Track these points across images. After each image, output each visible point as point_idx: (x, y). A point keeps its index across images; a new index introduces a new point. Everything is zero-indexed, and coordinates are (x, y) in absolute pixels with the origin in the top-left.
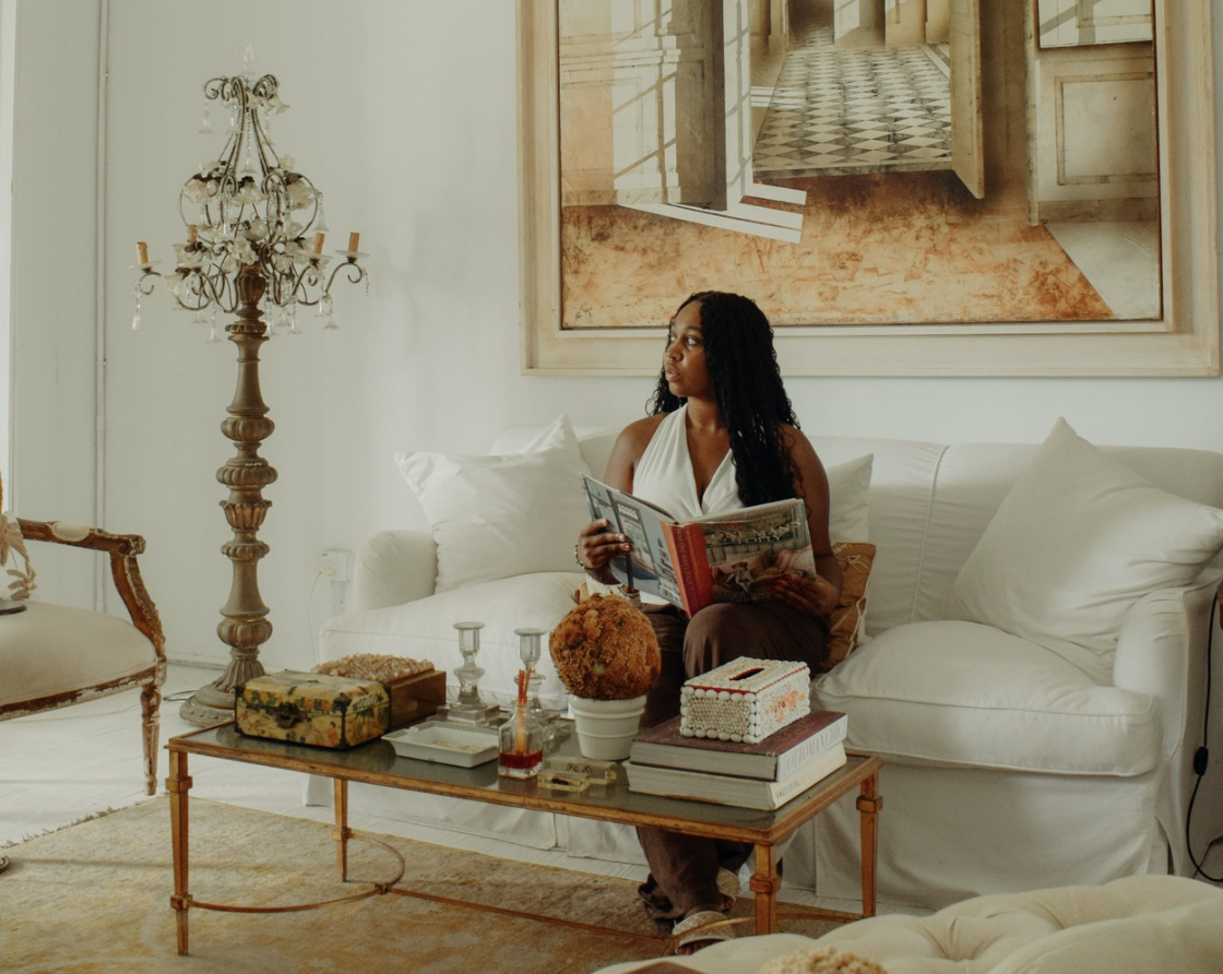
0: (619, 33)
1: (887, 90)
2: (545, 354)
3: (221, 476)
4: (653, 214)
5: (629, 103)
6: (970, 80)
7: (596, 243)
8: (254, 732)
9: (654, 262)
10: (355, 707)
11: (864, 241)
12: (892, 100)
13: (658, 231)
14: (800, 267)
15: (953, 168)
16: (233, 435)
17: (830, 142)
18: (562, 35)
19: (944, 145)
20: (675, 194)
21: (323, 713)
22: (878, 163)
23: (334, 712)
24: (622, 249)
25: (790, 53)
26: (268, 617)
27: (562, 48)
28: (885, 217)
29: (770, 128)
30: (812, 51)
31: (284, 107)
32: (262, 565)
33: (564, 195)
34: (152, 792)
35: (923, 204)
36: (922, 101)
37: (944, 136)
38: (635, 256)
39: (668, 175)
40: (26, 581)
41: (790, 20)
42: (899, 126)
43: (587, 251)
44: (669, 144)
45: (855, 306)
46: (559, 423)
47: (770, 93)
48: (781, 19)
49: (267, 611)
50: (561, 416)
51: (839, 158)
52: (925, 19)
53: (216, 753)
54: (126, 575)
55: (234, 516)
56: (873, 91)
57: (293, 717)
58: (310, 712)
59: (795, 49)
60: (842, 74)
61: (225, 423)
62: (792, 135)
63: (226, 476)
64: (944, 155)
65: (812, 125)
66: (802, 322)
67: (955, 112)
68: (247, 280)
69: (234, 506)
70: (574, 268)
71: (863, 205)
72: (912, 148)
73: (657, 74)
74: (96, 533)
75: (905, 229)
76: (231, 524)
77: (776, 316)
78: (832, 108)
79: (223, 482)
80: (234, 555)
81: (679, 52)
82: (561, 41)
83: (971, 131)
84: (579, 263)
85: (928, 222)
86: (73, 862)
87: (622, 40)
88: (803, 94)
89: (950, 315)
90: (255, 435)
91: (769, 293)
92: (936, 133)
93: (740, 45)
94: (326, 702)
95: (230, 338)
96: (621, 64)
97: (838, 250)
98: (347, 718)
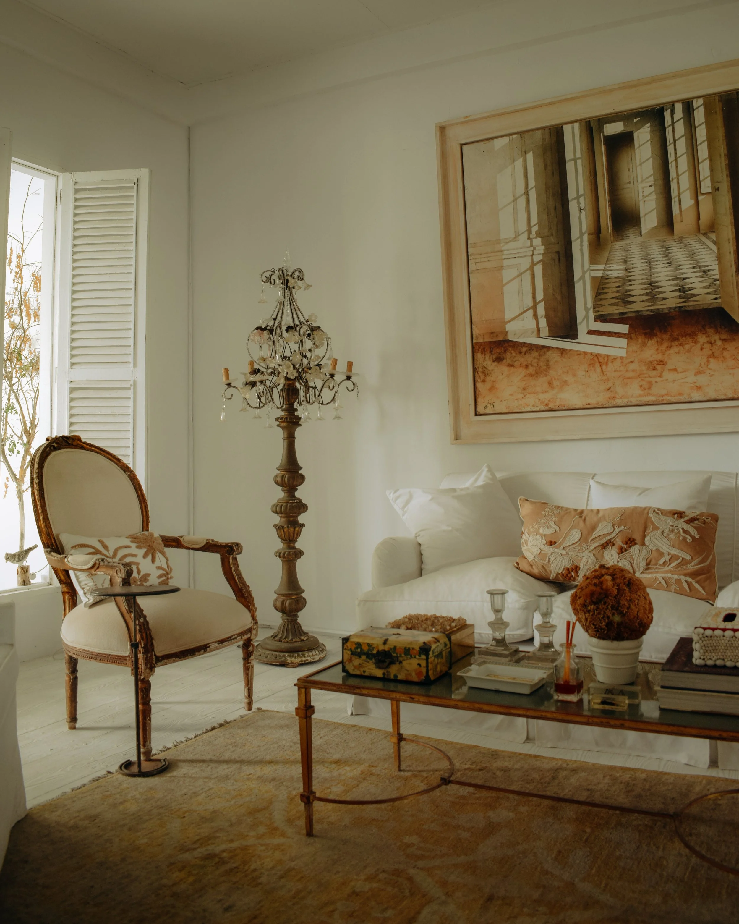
0: (505, 239)
1: (677, 262)
2: (465, 431)
3: (274, 509)
4: (531, 344)
5: (514, 279)
6: (730, 252)
7: (496, 363)
8: (358, 672)
9: (533, 373)
10: (433, 652)
11: (668, 352)
12: (680, 268)
13: (535, 354)
14: (627, 371)
15: (722, 306)
16: (281, 484)
17: (642, 295)
18: (470, 242)
19: (715, 292)
20: (545, 331)
21: (411, 657)
22: (674, 306)
23: (420, 656)
24: (513, 366)
25: (614, 244)
26: (303, 595)
27: (470, 250)
28: (680, 338)
29: (603, 289)
30: (628, 241)
31: (309, 286)
32: (299, 563)
33: (474, 336)
34: (250, 709)
35: (704, 328)
36: (700, 267)
37: (716, 287)
38: (521, 369)
39: (540, 320)
40: (167, 573)
41: (612, 223)
42: (686, 283)
43: (490, 368)
44: (539, 302)
45: (664, 392)
46: (486, 469)
47: (602, 268)
48: (607, 224)
49: (303, 591)
50: (486, 465)
51: (648, 304)
52: (699, 219)
53: (335, 688)
54: (231, 568)
55: (283, 533)
56: (668, 263)
57: (388, 661)
58: (401, 656)
59: (617, 241)
60: (648, 254)
61: (276, 476)
62: (618, 292)
63: (278, 509)
64: (716, 299)
65: (630, 285)
66: (630, 404)
67: (722, 272)
68: (288, 390)
69: (283, 527)
70: (482, 378)
71: (666, 332)
72: (695, 295)
73: (530, 261)
74: (211, 542)
75: (693, 344)
76: (282, 539)
77: (613, 401)
78: (643, 274)
79: (276, 512)
80: (284, 557)
81: (543, 247)
82: (469, 246)
83: (733, 284)
84: (485, 376)
85: (708, 339)
86: (211, 761)
87: (507, 243)
88: (623, 267)
89: (726, 395)
90: (295, 483)
91: (608, 387)
92: (710, 286)
93: (582, 242)
94: (413, 649)
95: (278, 425)
96: (507, 257)
97: (651, 359)
98: (429, 660)
